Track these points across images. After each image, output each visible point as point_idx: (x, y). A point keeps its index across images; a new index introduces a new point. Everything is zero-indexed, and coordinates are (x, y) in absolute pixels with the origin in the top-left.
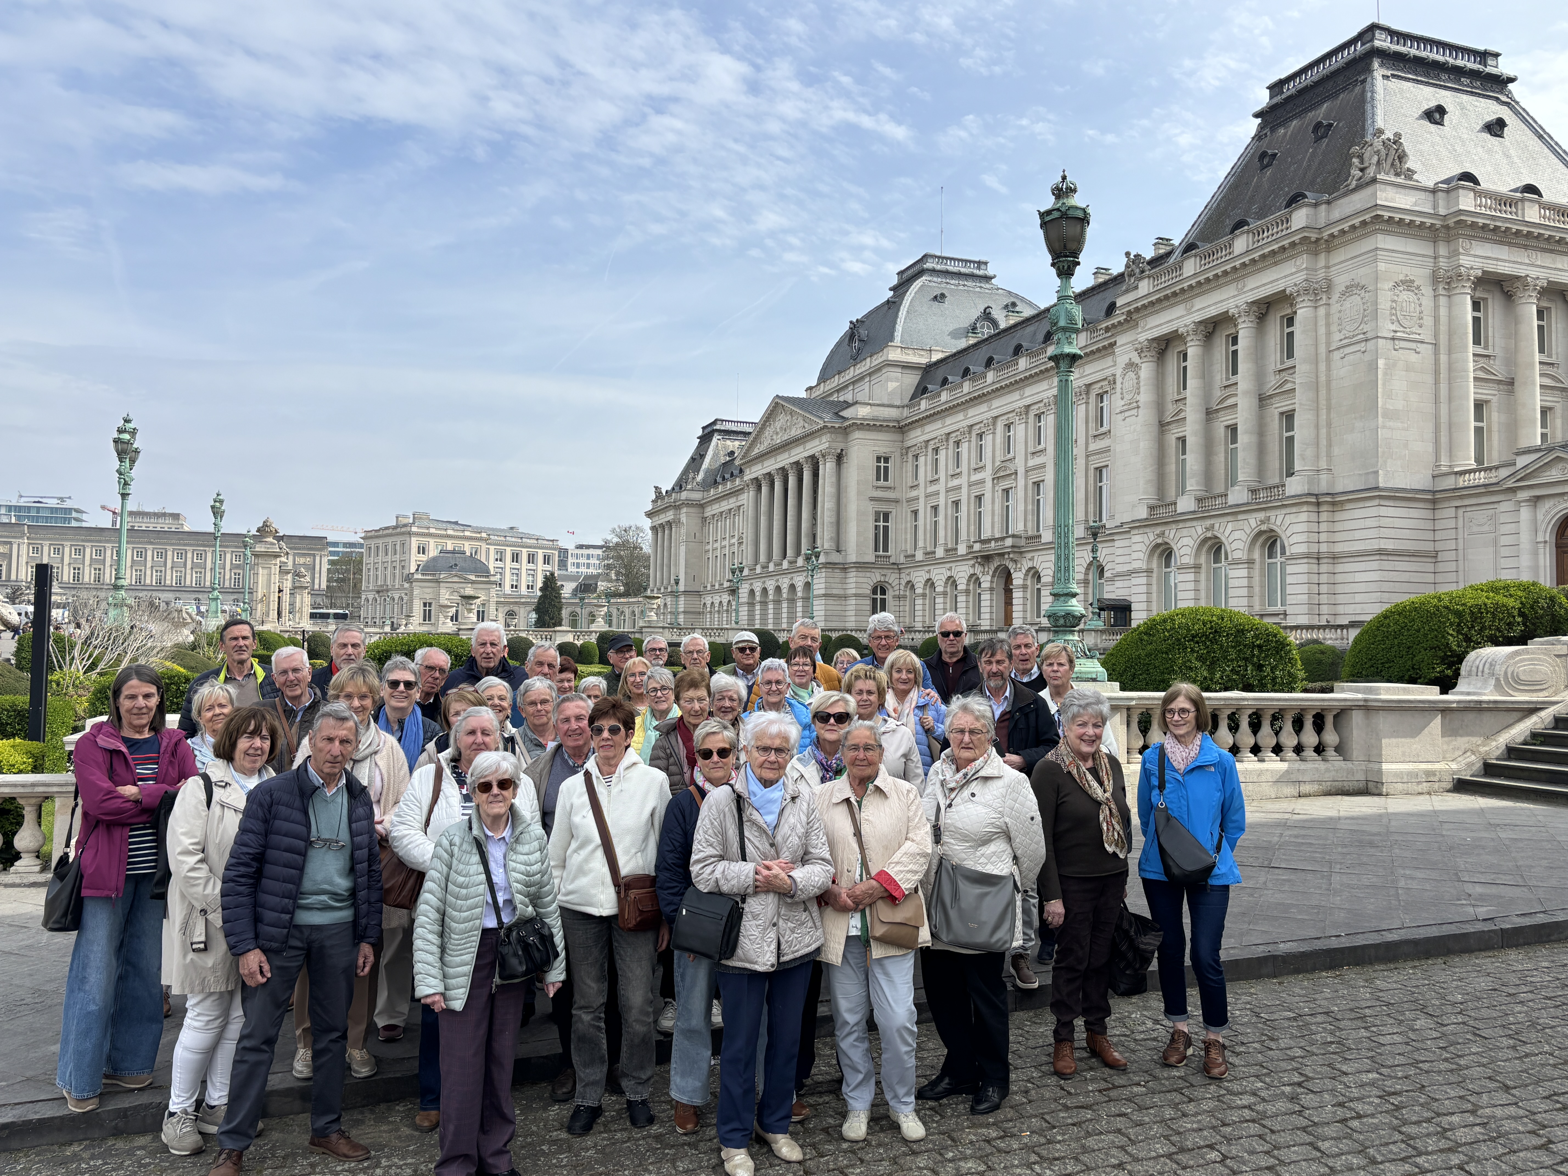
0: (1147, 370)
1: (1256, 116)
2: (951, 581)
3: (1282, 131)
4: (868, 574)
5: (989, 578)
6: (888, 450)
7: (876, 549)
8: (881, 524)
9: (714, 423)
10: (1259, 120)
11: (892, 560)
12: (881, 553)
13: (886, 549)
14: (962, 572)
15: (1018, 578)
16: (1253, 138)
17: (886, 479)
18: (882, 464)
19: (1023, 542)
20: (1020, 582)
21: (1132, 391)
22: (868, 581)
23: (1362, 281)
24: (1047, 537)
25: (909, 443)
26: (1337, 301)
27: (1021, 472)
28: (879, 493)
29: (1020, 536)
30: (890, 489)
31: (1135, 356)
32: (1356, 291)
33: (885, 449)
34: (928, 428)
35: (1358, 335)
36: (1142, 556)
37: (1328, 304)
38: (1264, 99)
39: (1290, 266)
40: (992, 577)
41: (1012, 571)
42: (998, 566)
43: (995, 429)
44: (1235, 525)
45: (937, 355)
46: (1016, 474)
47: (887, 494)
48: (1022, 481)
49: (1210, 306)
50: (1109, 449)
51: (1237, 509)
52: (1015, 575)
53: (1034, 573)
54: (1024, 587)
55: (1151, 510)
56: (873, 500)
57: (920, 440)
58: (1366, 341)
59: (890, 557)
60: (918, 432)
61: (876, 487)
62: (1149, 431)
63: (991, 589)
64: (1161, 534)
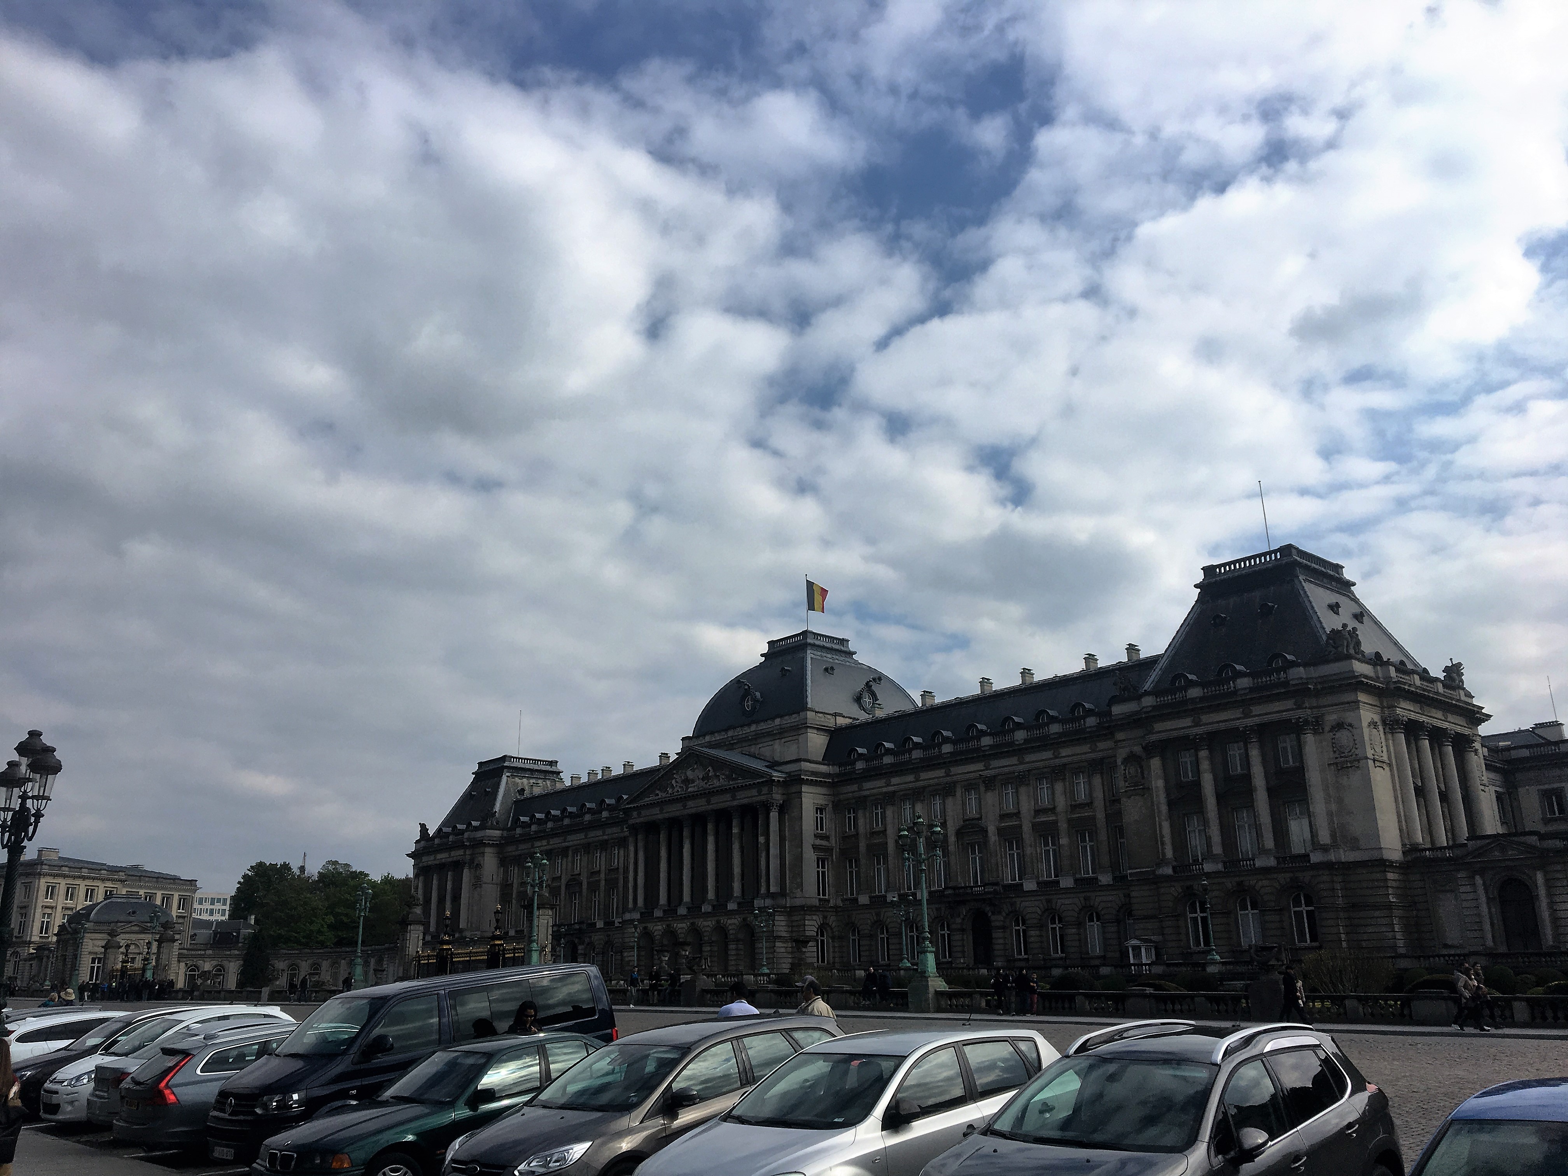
0: (1156, 763)
1: (1196, 586)
3: (1219, 602)
4: (814, 917)
5: (959, 920)
6: (824, 803)
7: (819, 895)
8: (820, 869)
9: (504, 758)
10: (1199, 590)
11: (831, 904)
12: (821, 897)
13: (824, 894)
15: (997, 920)
16: (1197, 602)
17: (822, 829)
18: (819, 815)
19: (1000, 888)
20: (998, 924)
21: (1136, 776)
22: (814, 923)
23: (1349, 720)
24: (1030, 885)
25: (842, 797)
26: (1330, 732)
27: (992, 830)
28: (818, 842)
29: (997, 884)
30: (826, 838)
31: (1137, 749)
32: (1346, 727)
33: (821, 801)
34: (867, 785)
35: (1351, 756)
36: (1171, 904)
37: (1323, 732)
38: (1200, 577)
39: (1289, 704)
40: (963, 919)
41: (990, 914)
42: (970, 909)
43: (955, 792)
44: (1266, 883)
45: (841, 721)
46: (987, 831)
47: (824, 843)
48: (993, 837)
49: (1218, 722)
50: (1094, 818)
51: (1266, 870)
52: (993, 918)
53: (1017, 916)
54: (1004, 928)
55: (1174, 868)
56: (815, 848)
57: (856, 794)
58: (1358, 761)
59: (828, 901)
60: (855, 787)
61: (817, 836)
62: (1164, 808)
63: (963, 930)
64: (1190, 888)
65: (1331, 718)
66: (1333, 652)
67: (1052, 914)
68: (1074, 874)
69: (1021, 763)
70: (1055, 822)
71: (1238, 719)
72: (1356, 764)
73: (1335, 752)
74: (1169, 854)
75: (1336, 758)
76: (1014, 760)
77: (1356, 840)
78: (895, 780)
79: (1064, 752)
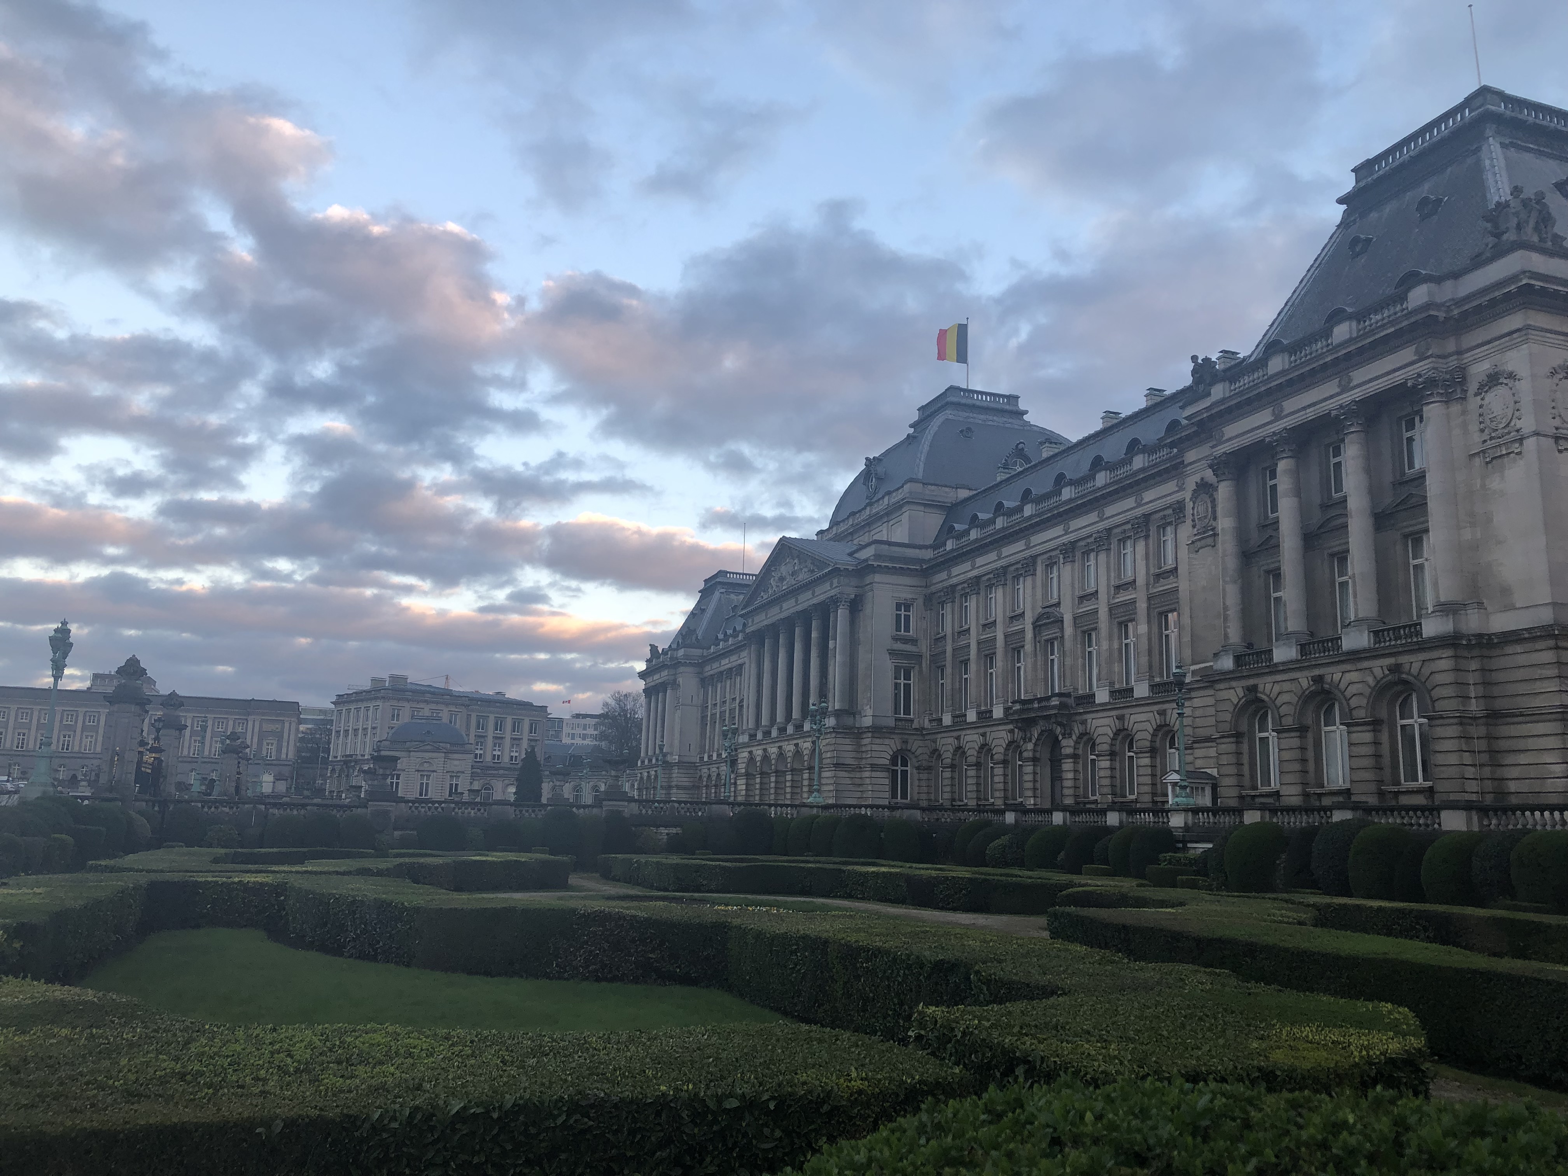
0: (1224, 491)
1: (1340, 201)
2: (986, 749)
3: (1374, 215)
4: (887, 741)
5: (1030, 746)
6: (910, 596)
7: (896, 710)
8: (902, 681)
9: (718, 575)
10: (1344, 207)
11: (915, 725)
12: (902, 716)
13: (907, 711)
14: (1000, 738)
15: (1067, 746)
16: (1338, 226)
17: (907, 629)
18: (903, 613)
19: (1071, 701)
20: (1068, 751)
21: (1205, 517)
22: (887, 749)
23: (1509, 368)
24: (1102, 696)
25: (933, 589)
26: (1476, 395)
27: (1068, 619)
28: (899, 646)
29: (1068, 695)
30: (914, 641)
31: (1209, 474)
32: (1502, 380)
33: (906, 595)
34: (955, 571)
35: (1509, 433)
36: (1228, 717)
37: (1464, 399)
38: (1348, 184)
39: (1407, 354)
40: (1035, 745)
41: (1060, 737)
42: (1042, 731)
43: (1035, 570)
44: (1354, 676)
45: (964, 494)
46: (1062, 621)
47: (908, 647)
48: (1069, 630)
49: (1304, 408)
50: (1176, 590)
51: (1355, 656)
52: (1064, 743)
53: (1088, 740)
54: (1075, 757)
55: (1238, 659)
56: (892, 653)
57: (946, 584)
58: (1521, 440)
59: (912, 721)
60: (944, 575)
61: (896, 639)
62: (1232, 563)
63: (1035, 760)
64: (1253, 689)
65: (1480, 369)
66: (1490, 246)
67: (1124, 736)
68: (1151, 677)
69: (1102, 520)
70: (1133, 602)
71: (1332, 397)
72: (1516, 447)
73: (1482, 431)
74: (1235, 635)
75: (1485, 441)
76: (1093, 517)
77: (1506, 591)
78: (980, 561)
79: (1148, 496)
